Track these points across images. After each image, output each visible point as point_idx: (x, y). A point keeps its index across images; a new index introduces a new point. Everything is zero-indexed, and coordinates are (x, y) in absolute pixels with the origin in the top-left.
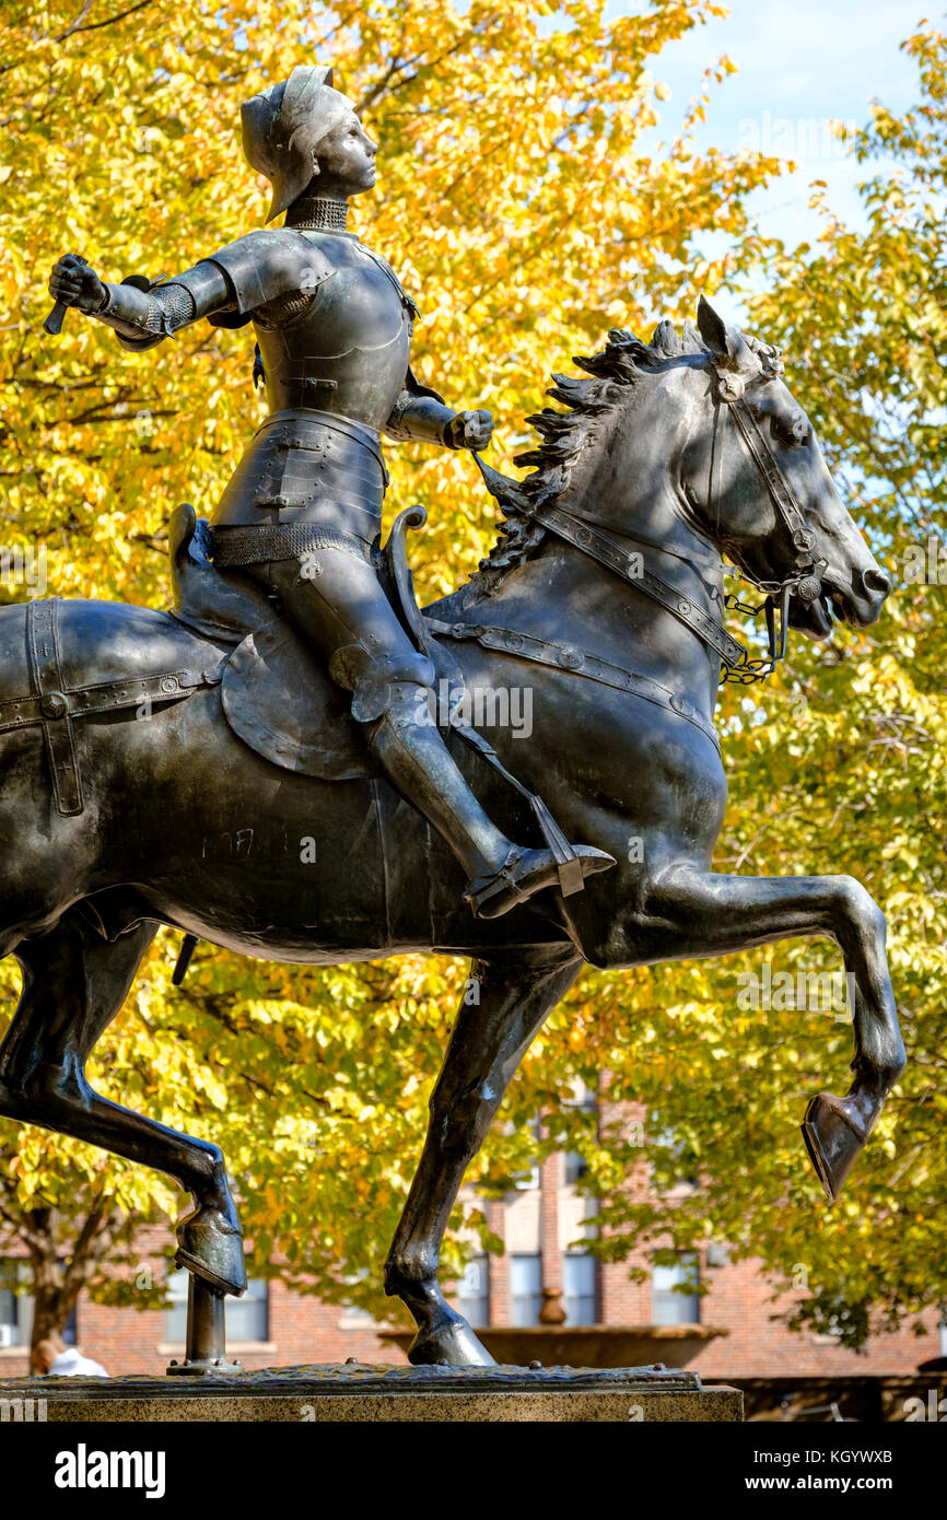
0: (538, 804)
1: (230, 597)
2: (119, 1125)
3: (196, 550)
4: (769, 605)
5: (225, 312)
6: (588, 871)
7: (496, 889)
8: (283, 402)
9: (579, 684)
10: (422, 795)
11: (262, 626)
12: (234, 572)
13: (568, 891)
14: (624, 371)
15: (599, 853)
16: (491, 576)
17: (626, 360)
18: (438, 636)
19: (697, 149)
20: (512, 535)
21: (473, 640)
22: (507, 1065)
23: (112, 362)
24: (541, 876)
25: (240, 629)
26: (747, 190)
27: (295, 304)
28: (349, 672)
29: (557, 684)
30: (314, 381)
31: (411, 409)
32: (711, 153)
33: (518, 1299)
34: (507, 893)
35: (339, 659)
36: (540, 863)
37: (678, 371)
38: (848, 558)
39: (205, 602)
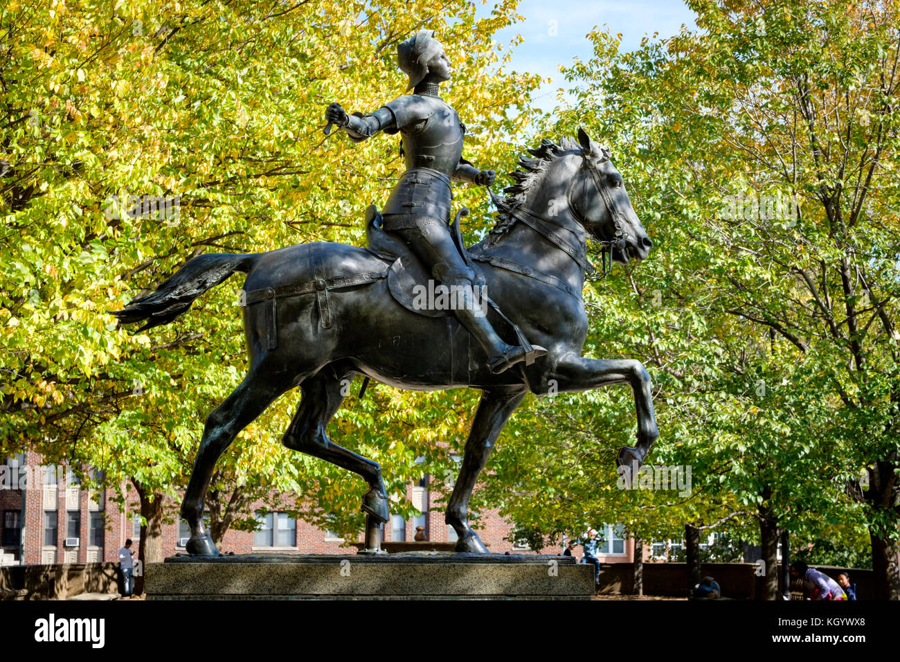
0: (517, 328)
1: (390, 243)
2: (339, 454)
3: (375, 224)
4: (603, 251)
5: (390, 128)
6: (537, 356)
7: (500, 362)
8: (412, 164)
9: (530, 280)
10: (470, 323)
11: (404, 255)
12: (391, 232)
13: (528, 363)
14: (548, 155)
15: (542, 349)
16: (494, 237)
17: (549, 151)
18: (474, 260)
19: (507, 71)
20: (503, 221)
21: (488, 262)
22: (496, 433)
23: (282, 151)
24: (518, 357)
25: (395, 256)
26: (531, 89)
27: (421, 126)
28: (440, 274)
29: (522, 281)
30: (425, 156)
31: (461, 169)
32: (514, 73)
33: (395, 531)
34: (505, 364)
35: (436, 267)
36: (518, 352)
37: (570, 156)
38: (636, 232)
39: (380, 244)
